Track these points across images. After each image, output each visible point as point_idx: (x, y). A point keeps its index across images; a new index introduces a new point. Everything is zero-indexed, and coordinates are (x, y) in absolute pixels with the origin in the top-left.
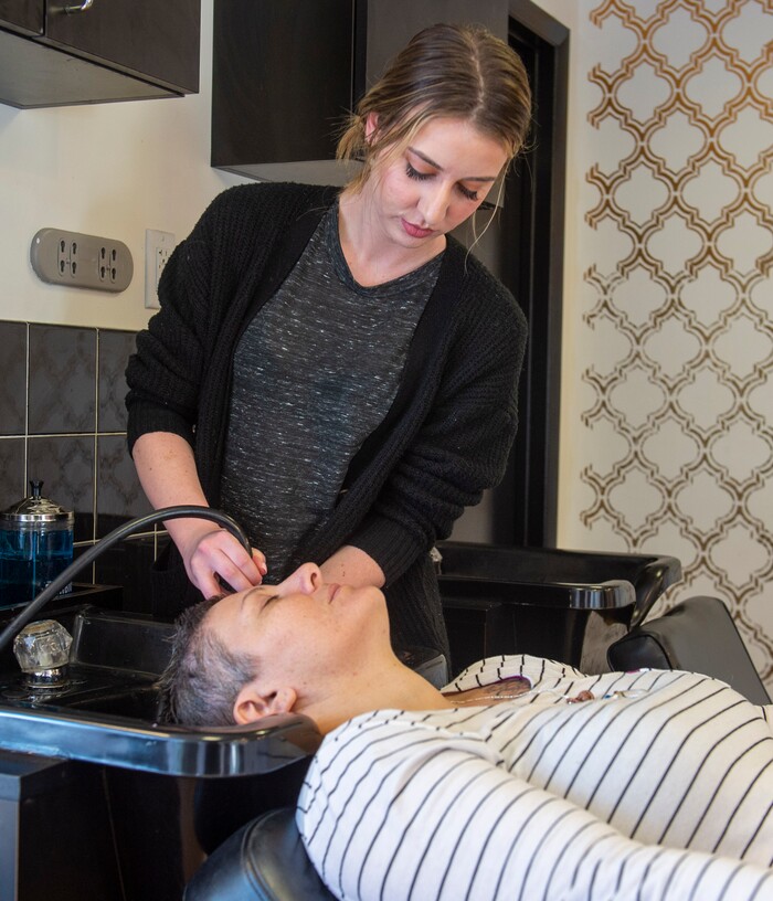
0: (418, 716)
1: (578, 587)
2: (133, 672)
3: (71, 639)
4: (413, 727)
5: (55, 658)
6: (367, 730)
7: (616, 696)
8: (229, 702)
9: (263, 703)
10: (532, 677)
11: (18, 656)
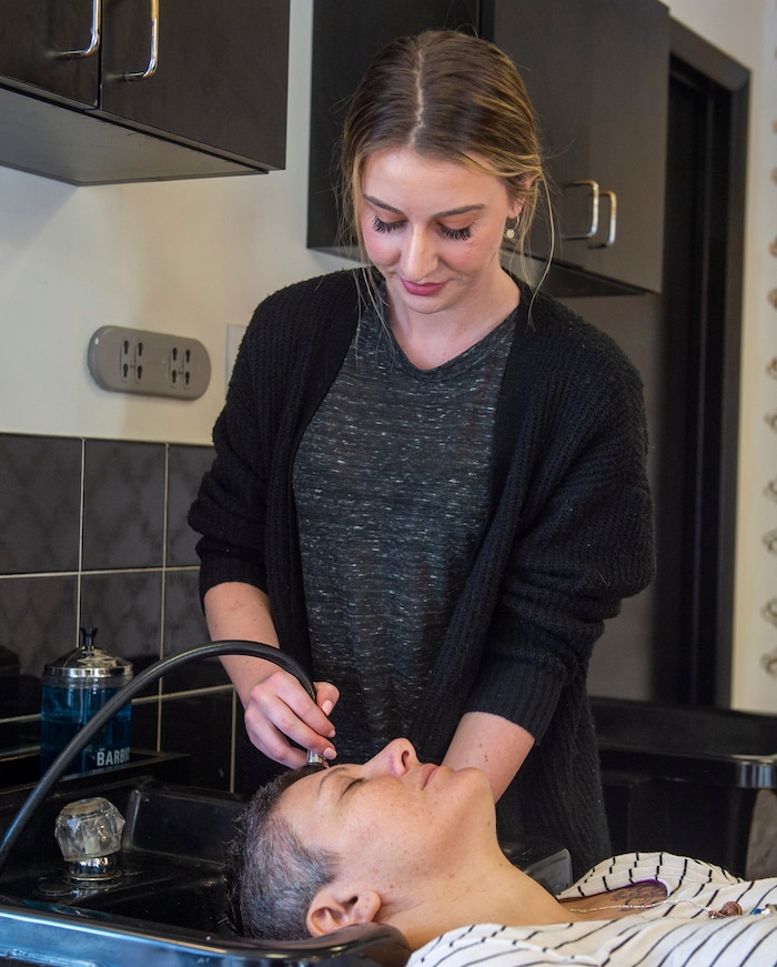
0: (522, 933)
1: (744, 760)
2: (198, 861)
3: (124, 821)
4: (514, 948)
5: (104, 845)
6: (460, 949)
7: (767, 911)
8: (302, 907)
9: (342, 910)
10: (669, 881)
11: (60, 841)
